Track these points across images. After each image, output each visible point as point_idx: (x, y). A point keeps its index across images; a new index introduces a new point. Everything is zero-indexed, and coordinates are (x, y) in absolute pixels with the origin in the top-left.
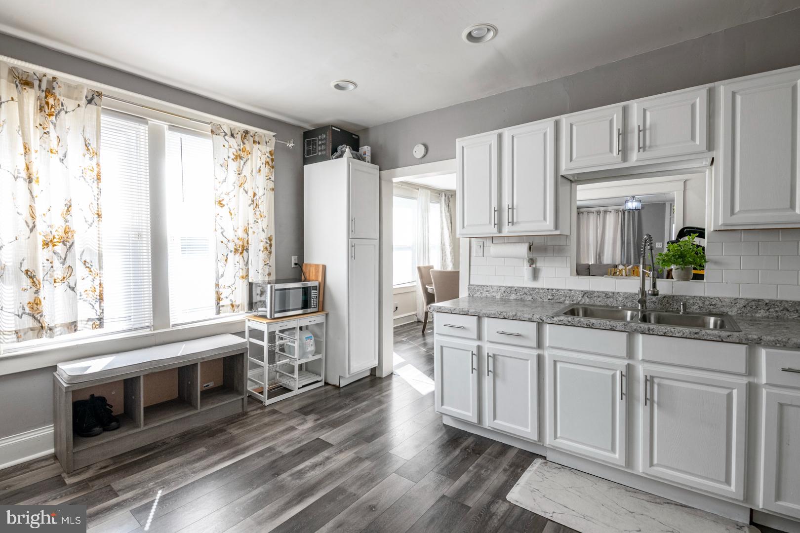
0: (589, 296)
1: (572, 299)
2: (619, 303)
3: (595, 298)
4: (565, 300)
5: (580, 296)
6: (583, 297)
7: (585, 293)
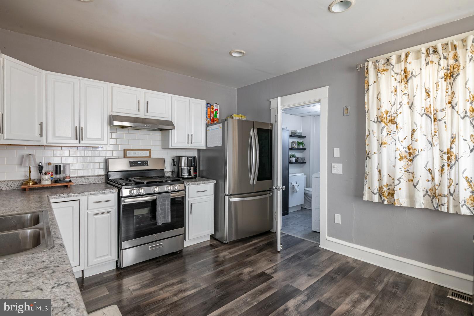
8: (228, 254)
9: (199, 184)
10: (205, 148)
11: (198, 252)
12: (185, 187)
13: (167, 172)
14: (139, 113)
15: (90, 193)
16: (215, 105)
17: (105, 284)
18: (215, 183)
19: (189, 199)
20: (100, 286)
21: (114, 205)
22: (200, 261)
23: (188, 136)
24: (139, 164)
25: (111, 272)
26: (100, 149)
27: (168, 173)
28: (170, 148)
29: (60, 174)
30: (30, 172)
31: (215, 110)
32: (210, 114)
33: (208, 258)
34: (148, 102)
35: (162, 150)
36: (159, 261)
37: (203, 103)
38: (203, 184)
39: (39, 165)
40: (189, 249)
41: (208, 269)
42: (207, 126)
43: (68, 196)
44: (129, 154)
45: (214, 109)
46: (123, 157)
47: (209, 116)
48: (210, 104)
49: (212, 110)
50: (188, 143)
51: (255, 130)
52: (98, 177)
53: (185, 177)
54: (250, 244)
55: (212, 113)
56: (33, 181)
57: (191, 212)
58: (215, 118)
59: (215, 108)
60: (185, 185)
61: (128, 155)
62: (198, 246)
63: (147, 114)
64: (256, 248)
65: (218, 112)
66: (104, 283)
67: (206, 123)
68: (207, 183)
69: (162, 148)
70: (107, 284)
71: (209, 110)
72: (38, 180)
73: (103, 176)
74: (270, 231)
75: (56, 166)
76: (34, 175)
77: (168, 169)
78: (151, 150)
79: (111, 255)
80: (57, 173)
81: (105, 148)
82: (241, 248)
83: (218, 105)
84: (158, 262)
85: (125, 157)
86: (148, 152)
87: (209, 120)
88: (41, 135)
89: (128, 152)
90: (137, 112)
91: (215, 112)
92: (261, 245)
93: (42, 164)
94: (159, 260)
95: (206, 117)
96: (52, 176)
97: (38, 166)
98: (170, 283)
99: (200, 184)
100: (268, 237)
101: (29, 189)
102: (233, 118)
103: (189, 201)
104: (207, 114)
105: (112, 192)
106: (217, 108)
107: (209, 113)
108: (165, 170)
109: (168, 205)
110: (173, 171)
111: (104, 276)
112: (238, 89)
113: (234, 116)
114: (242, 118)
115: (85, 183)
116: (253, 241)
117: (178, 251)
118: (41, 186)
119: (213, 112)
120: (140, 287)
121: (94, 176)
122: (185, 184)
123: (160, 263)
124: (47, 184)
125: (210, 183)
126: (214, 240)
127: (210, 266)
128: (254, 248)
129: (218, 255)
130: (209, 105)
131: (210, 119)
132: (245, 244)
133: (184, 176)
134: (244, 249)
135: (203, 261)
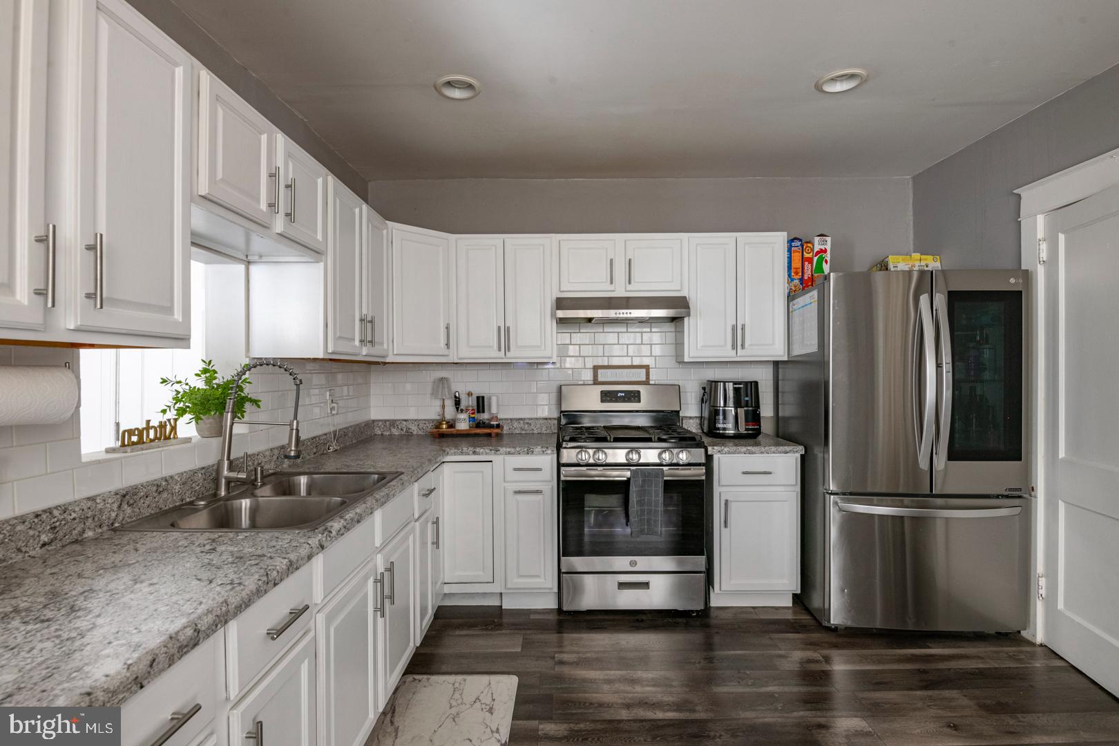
0: (131, 502)
1: (99, 520)
2: (175, 498)
3: (142, 501)
4: (84, 531)
5: (115, 506)
6: (120, 507)
7: (124, 496)
8: (821, 658)
9: (750, 454)
10: (787, 359)
11: (740, 627)
12: (709, 458)
13: (691, 418)
14: (611, 287)
15: (508, 450)
16: (817, 239)
17: (523, 632)
18: (801, 455)
19: (722, 489)
20: (517, 631)
21: (549, 478)
22: (733, 652)
23: (734, 329)
24: (621, 397)
25: (547, 613)
26: (550, 366)
27: (691, 421)
28: (685, 361)
29: (483, 412)
30: (443, 407)
31: (818, 253)
32: (799, 265)
33: (757, 652)
34: (630, 260)
35: (677, 365)
36: (642, 621)
37: (779, 239)
38: (762, 453)
39: (455, 397)
40: (723, 615)
41: (740, 678)
42: (791, 297)
43: (474, 453)
44: (603, 375)
45: (813, 250)
46: (592, 382)
47: (797, 273)
48: (800, 240)
49: (806, 255)
50: (734, 346)
51: (941, 300)
52: (546, 421)
53: (727, 432)
54: (913, 655)
55: (806, 263)
56: (447, 423)
57: (726, 522)
58: (816, 275)
59: (817, 248)
60: (709, 453)
61: (600, 379)
62: (751, 613)
63: (629, 287)
64: (925, 672)
65: (828, 256)
66: (525, 629)
67: (787, 291)
68: (774, 453)
69: (677, 362)
70: (528, 632)
71: (797, 257)
72: (452, 420)
73: (555, 419)
74: (1019, 632)
75: (478, 398)
76: (450, 412)
77: (691, 412)
78: (648, 366)
79: (545, 579)
80: (478, 412)
81: (558, 365)
82: (871, 655)
83: (829, 239)
84: (638, 620)
85: (596, 382)
86: (644, 370)
87: (797, 282)
88: (448, 345)
89: (600, 371)
90: (608, 287)
91: (815, 259)
92: (949, 669)
93: (459, 395)
94: (644, 617)
95: (789, 275)
96: (473, 416)
97: (453, 397)
98: (634, 676)
99: (755, 453)
100: (997, 652)
101: (439, 434)
102: (887, 269)
103: (721, 492)
104: (789, 268)
105: (545, 453)
106: (823, 247)
107: (797, 263)
108: (681, 414)
109: (657, 495)
110: (701, 417)
111: (532, 617)
112: (915, 179)
113: (892, 261)
114: (923, 263)
115: (524, 432)
116: (930, 648)
117: (693, 611)
118: (455, 432)
119: (810, 261)
120: (575, 660)
121: (540, 419)
122: (710, 449)
123: (642, 625)
124: (463, 428)
125: (786, 453)
126: (804, 612)
127: (748, 672)
128: (919, 670)
129: (789, 652)
130: (797, 243)
131: (802, 280)
132: (900, 649)
133: (724, 429)
134: (880, 662)
135: (739, 655)
